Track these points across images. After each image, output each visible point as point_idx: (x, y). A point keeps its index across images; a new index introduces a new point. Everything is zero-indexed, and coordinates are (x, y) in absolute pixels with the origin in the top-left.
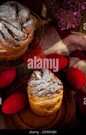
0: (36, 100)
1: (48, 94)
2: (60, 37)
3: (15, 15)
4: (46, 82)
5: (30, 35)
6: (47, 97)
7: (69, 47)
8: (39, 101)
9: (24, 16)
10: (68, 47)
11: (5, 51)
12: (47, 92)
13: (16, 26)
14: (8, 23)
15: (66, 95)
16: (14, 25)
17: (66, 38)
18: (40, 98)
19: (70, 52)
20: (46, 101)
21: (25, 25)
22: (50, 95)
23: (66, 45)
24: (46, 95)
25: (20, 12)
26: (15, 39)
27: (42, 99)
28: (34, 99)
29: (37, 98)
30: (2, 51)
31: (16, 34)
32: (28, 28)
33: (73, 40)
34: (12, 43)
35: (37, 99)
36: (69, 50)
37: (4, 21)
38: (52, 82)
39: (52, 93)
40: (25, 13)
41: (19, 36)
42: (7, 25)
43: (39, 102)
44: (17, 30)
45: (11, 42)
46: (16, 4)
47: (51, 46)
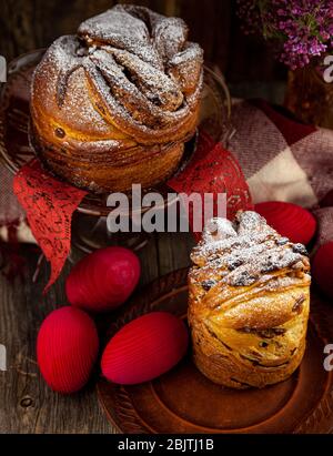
0: (223, 302)
1: (262, 272)
2: (285, 137)
3: (143, 32)
4: (251, 244)
5: (192, 99)
6: (258, 286)
7: (314, 179)
8: (234, 306)
9: (171, 37)
10: (310, 178)
11: (115, 144)
12: (259, 269)
13: (149, 58)
14: (123, 49)
15: (317, 326)
16: (143, 53)
17: (304, 141)
18: (236, 292)
19: (319, 195)
20: (257, 300)
21: (177, 60)
22: (268, 277)
23: (303, 169)
24: (256, 278)
25: (158, 26)
26: (149, 99)
27: (242, 293)
28: (217, 301)
29: (226, 292)
30: (106, 143)
31: (150, 83)
32: (185, 71)
33: (328, 148)
34: (139, 110)
35: (227, 299)
36: (315, 191)
37: (112, 46)
38: (271, 243)
39: (276, 269)
40: (174, 28)
41: (160, 89)
42: (121, 54)
43: (233, 310)
44: (153, 69)
45: (136, 106)
46: (142, 11)
47: (256, 170)
